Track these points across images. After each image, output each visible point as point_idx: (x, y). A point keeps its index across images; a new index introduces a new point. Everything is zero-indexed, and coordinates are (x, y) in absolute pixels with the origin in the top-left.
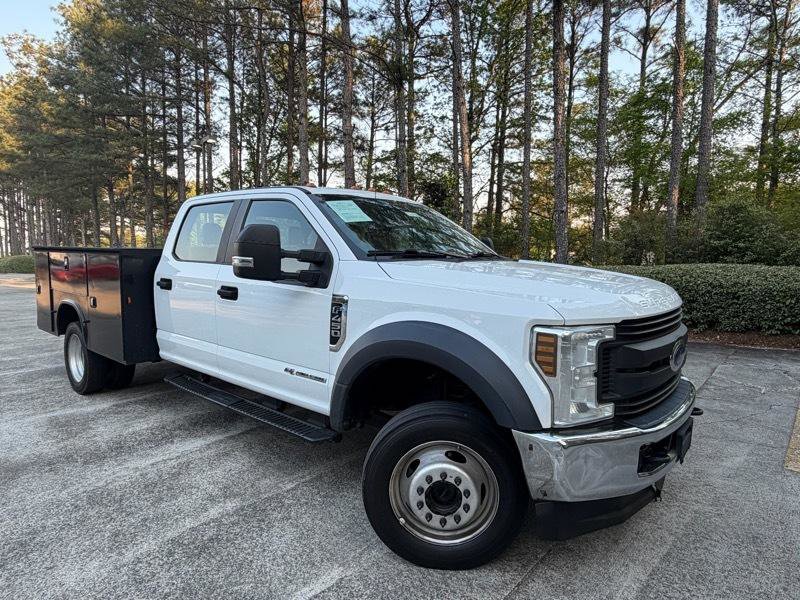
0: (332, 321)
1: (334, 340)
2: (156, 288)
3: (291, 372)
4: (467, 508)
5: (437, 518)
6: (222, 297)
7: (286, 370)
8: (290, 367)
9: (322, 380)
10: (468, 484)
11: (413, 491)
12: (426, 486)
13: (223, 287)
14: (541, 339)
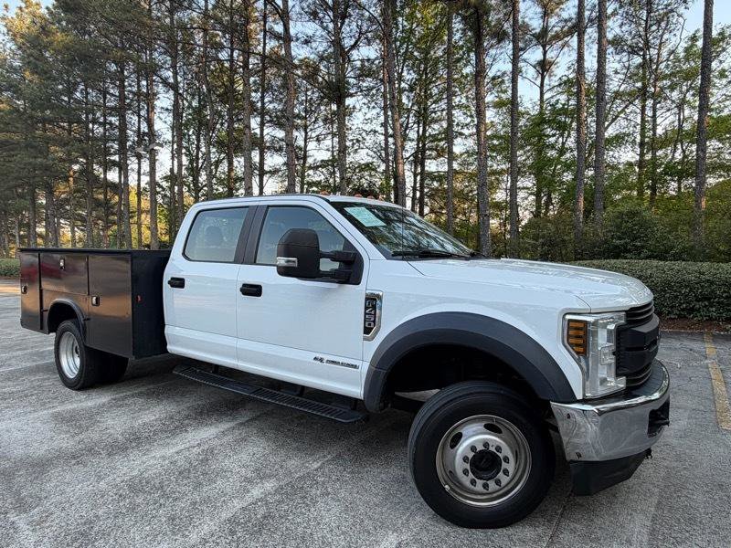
0: (366, 314)
1: (367, 331)
2: (166, 286)
3: (321, 360)
4: (506, 472)
5: (480, 483)
6: (244, 294)
7: (315, 359)
8: (320, 356)
9: (355, 367)
10: (506, 451)
11: (459, 459)
12: (471, 455)
13: (244, 285)
14: (571, 324)
